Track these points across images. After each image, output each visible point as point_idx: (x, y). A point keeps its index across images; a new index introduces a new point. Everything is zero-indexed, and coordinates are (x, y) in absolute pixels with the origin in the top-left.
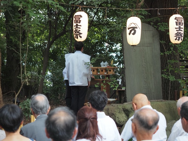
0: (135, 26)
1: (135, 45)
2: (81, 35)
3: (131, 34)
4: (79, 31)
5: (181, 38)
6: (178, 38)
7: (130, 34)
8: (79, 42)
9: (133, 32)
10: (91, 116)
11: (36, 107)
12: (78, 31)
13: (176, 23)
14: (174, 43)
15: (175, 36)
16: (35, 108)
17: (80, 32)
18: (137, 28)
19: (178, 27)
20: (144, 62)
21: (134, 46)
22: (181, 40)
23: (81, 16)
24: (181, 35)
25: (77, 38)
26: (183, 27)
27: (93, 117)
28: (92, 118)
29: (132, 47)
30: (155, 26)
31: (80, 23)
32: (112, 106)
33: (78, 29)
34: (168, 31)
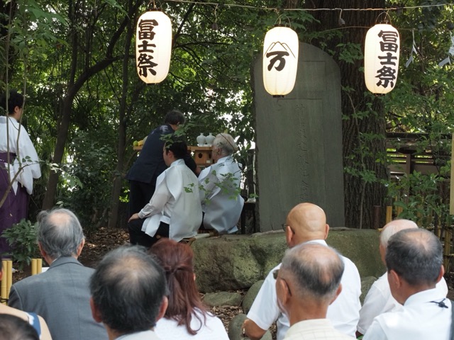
0: (284, 50)
1: (283, 96)
2: (154, 68)
3: (273, 68)
4: (151, 57)
5: (390, 81)
6: (383, 82)
7: (270, 68)
8: (149, 84)
9: (277, 63)
10: (176, 264)
11: (49, 241)
12: (147, 58)
13: (382, 44)
14: (374, 92)
15: (377, 77)
16: (48, 243)
17: (151, 60)
18: (287, 54)
19: (386, 55)
20: (302, 137)
21: (279, 96)
22: (392, 86)
23: (155, 23)
24: (391, 74)
25: (145, 75)
26: (397, 54)
27: (182, 265)
28: (179, 269)
29: (276, 99)
30: (330, 51)
31: (151, 38)
32: (225, 239)
33: (148, 54)
34: (362, 63)
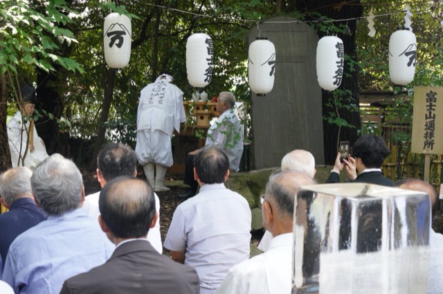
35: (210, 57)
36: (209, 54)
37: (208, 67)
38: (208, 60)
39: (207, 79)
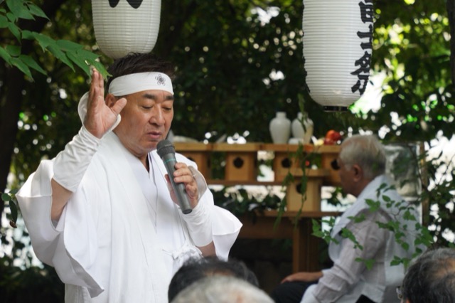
35: (365, 28)
36: (364, 19)
37: (361, 53)
38: (361, 35)
39: (358, 83)
